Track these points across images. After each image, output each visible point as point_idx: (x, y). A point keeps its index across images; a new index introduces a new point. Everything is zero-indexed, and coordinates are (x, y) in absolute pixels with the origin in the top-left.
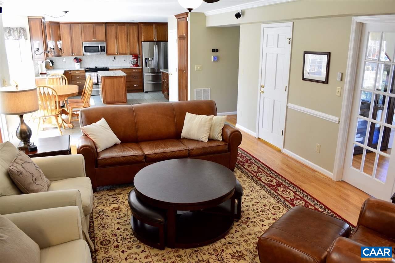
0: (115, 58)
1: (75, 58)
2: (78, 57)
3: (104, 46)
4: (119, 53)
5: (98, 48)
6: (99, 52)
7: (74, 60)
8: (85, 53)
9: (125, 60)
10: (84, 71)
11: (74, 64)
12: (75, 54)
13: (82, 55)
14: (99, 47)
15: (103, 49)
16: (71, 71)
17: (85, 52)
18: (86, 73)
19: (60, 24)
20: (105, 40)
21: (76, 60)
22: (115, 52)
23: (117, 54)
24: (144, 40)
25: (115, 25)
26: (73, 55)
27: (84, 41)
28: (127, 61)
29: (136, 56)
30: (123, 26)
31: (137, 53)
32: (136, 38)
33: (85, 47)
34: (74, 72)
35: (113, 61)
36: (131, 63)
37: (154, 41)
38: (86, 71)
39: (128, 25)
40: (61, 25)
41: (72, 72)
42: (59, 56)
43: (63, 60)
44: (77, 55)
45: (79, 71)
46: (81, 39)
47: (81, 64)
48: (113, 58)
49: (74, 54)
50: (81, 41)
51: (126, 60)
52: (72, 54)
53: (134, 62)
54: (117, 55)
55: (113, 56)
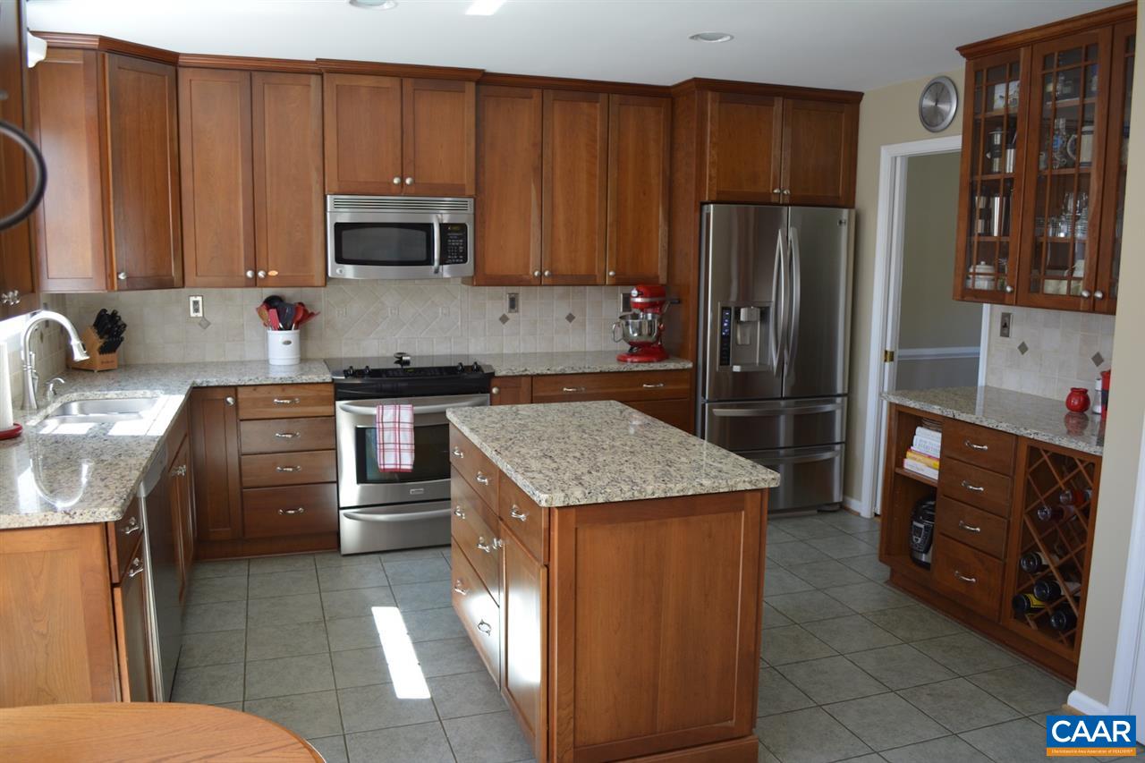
0: (513, 304)
1: (271, 302)
2: (289, 294)
3: (463, 227)
4: (552, 275)
5: (422, 234)
6: (429, 261)
7: (259, 310)
8: (334, 269)
9: (570, 318)
10: (330, 391)
11: (265, 339)
12: (273, 273)
13: (319, 280)
14: (428, 228)
15: (454, 243)
16: (236, 387)
17: (340, 259)
18: (339, 404)
19: (181, 71)
20: (470, 190)
21: (274, 311)
22: (527, 266)
23: (542, 274)
24: (719, 193)
25: (536, 93)
26: (255, 282)
27: (335, 188)
28: (583, 325)
29: (659, 295)
30: (585, 105)
31: (657, 277)
32: (656, 183)
33: (339, 227)
34: (262, 393)
35: (504, 319)
36: (625, 336)
37: (774, 200)
38: (341, 391)
39: (615, 98)
40: (185, 75)
41: (242, 394)
42: (163, 283)
43: (193, 314)
44: (278, 282)
45: (291, 392)
46: (315, 177)
47: (303, 339)
48: (507, 304)
49: (261, 274)
50: (316, 188)
51: (578, 317)
52: (249, 274)
53: (645, 331)
54: (539, 282)
55: (504, 292)
